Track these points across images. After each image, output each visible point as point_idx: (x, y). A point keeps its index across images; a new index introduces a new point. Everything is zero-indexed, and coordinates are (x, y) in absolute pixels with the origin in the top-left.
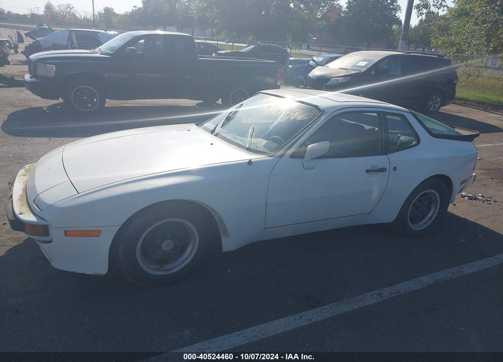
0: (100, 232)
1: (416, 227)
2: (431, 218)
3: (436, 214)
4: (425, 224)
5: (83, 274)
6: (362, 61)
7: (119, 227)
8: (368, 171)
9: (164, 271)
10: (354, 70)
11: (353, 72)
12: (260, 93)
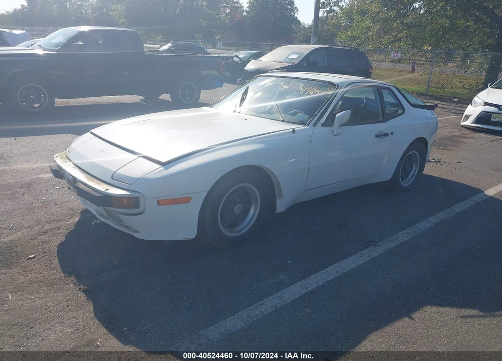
0: (190, 198)
1: (405, 184)
2: (413, 176)
3: (417, 172)
4: (409, 180)
5: (172, 241)
6: (293, 54)
7: (207, 192)
8: (377, 136)
9: (236, 232)
10: (287, 62)
11: (288, 64)
12: (260, 76)
